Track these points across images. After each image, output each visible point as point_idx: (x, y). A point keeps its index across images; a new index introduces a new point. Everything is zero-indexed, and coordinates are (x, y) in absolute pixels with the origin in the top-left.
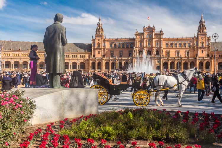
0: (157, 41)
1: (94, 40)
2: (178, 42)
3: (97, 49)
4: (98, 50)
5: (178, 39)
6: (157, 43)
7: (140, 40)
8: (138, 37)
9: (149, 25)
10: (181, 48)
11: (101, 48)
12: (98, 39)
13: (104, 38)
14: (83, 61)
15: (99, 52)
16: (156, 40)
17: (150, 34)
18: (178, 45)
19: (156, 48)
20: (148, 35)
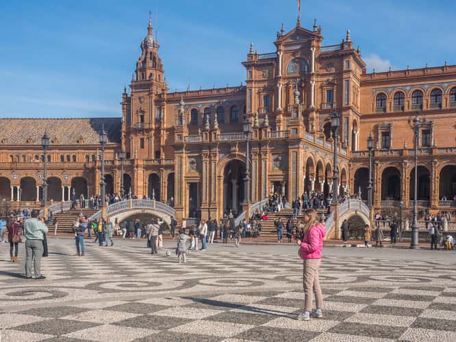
0: (330, 83)
1: (127, 101)
2: (427, 87)
3: (137, 131)
4: (140, 136)
5: (425, 75)
6: (330, 93)
7: (262, 85)
8: (257, 74)
9: (298, 24)
10: (441, 111)
11: (147, 126)
12: (141, 94)
13: (156, 90)
14: (80, 174)
15: (142, 140)
16: (325, 79)
17: (302, 59)
18: (427, 101)
19: (326, 111)
20: (293, 61)
